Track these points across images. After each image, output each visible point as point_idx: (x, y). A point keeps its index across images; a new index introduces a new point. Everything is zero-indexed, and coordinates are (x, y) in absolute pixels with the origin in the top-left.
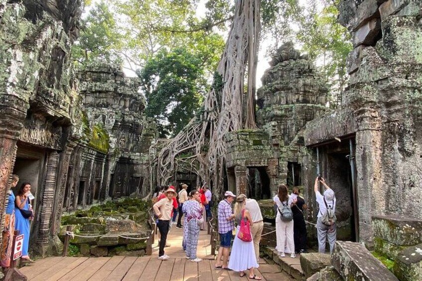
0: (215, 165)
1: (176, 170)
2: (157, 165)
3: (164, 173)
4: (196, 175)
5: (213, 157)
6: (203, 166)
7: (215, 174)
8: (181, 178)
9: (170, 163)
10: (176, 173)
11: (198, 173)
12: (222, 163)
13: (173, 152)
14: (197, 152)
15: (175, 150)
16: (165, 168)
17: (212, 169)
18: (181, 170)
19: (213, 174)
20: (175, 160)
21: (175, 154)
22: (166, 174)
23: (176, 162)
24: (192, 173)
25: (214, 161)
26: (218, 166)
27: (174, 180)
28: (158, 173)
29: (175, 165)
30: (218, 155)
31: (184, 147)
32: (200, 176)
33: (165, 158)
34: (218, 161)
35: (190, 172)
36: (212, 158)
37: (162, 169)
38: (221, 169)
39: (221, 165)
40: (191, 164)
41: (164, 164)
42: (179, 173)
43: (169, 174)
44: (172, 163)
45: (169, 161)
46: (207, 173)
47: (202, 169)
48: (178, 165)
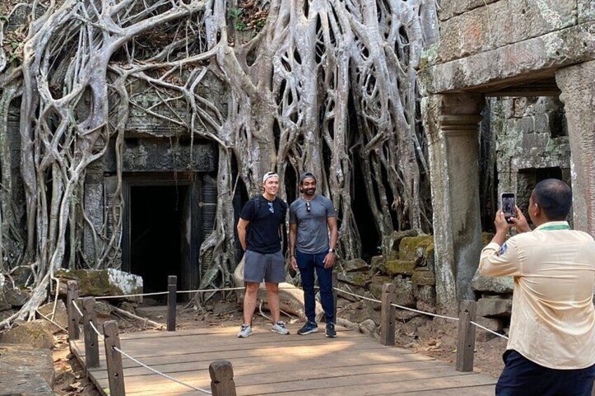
0: (310, 94)
1: (121, 125)
2: (16, 102)
3: (62, 140)
4: (215, 146)
5: (298, 57)
6: (247, 104)
7: (309, 136)
8: (143, 161)
9: (88, 89)
10: (119, 141)
11: (224, 134)
12: (344, 86)
13: (99, 34)
14: (211, 38)
15: (105, 22)
16: (67, 117)
17: (294, 117)
18: (143, 126)
19: (301, 138)
20: (111, 74)
21: (110, 45)
22: (71, 142)
23: (120, 84)
24: (200, 140)
25: (303, 79)
26: (324, 103)
27: (114, 173)
28: (27, 143)
29: (114, 96)
30: (320, 49)
31: (148, 9)
32: (232, 151)
33: (55, 63)
34: (325, 79)
35: (186, 131)
36: (291, 60)
37: (54, 119)
38: (339, 115)
39: (339, 94)
40: (190, 94)
41: (57, 94)
42: (133, 140)
43: (86, 145)
44: (101, 92)
45: (84, 81)
46: (268, 136)
47: (245, 120)
48: (127, 99)
